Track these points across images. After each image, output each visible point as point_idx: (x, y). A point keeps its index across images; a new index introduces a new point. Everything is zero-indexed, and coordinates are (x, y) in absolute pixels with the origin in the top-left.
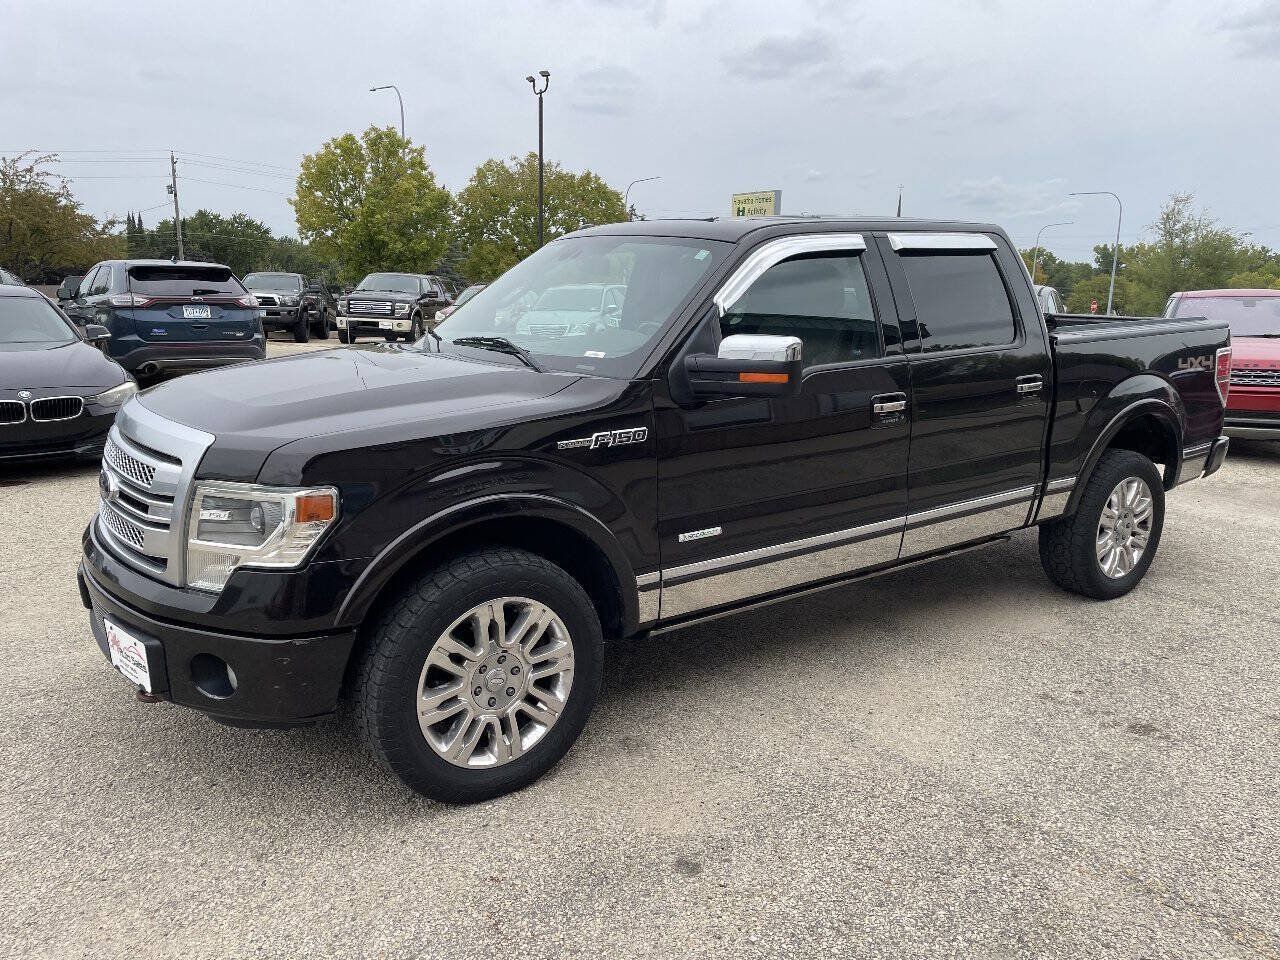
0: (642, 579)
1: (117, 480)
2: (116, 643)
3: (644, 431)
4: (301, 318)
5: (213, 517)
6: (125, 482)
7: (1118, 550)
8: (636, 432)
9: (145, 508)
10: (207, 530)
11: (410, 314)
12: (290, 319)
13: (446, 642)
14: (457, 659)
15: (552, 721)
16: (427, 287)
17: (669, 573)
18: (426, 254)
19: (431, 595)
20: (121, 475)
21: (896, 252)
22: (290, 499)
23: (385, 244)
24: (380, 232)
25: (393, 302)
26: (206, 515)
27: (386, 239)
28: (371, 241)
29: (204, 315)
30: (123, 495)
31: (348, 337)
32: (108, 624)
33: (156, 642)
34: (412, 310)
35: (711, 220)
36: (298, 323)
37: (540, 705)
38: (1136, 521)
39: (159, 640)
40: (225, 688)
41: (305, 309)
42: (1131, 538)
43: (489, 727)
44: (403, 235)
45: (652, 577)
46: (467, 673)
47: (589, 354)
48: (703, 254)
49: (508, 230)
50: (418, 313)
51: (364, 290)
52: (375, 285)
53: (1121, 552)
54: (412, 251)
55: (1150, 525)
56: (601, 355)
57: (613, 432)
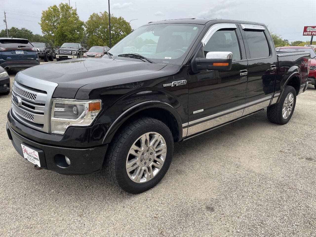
0: (184, 125)
2: (25, 151)
3: (186, 81)
4: (46, 55)
5: (59, 110)
6: (23, 99)
7: (286, 112)
8: (183, 81)
9: (33, 108)
10: (57, 115)
11: (76, 54)
12: (43, 55)
13: (134, 147)
14: (136, 151)
15: (161, 167)
16: (80, 47)
17: (191, 123)
18: (78, 38)
19: (130, 132)
20: (21, 96)
21: (243, 30)
22: (87, 104)
23: (66, 36)
24: (65, 32)
25: (72, 51)
26: (57, 109)
27: (67, 34)
28: (63, 35)
29: (22, 53)
30: (23, 104)
31: (59, 60)
32: (22, 146)
33: (41, 151)
34: (77, 53)
35: (194, 19)
36: (45, 57)
37: (157, 163)
38: (290, 104)
39: (43, 151)
40: (65, 164)
41: (47, 53)
42: (289, 109)
43: (145, 171)
44: (71, 33)
45: (186, 124)
46: (139, 155)
47: (166, 58)
48: (195, 28)
49: (100, 32)
50: (78, 54)
51: (63, 48)
52: (66, 46)
53: (287, 112)
54: (74, 37)
55: (293, 105)
56: (170, 58)
57: (178, 81)
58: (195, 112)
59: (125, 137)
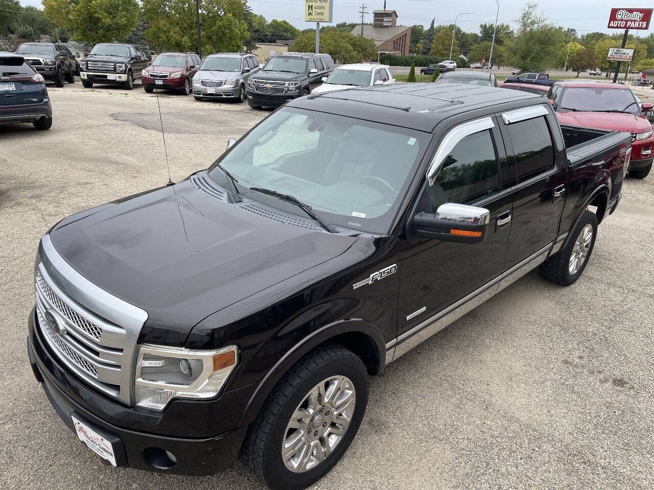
0: (388, 345)
1: (63, 323)
2: (81, 429)
3: (395, 267)
4: (58, 72)
5: (151, 365)
6: (67, 323)
7: (576, 260)
8: (391, 268)
9: (97, 353)
10: (146, 373)
11: (126, 70)
12: (52, 73)
13: (296, 414)
14: (301, 420)
15: (344, 431)
16: (134, 53)
17: (400, 338)
18: (125, 26)
20: (66, 320)
21: (507, 125)
22: (207, 355)
23: (99, 20)
24: (96, 12)
25: (115, 63)
26: (147, 363)
27: (100, 16)
28: (91, 17)
29: (11, 89)
30: (72, 336)
31: (88, 84)
32: (75, 420)
33: (118, 439)
34: (126, 67)
36: (57, 75)
37: (339, 426)
38: (585, 244)
39: (120, 438)
41: (59, 66)
42: (582, 253)
43: (315, 447)
44: (110, 13)
45: (392, 342)
46: (305, 424)
47: (354, 214)
48: (412, 141)
49: (173, 11)
50: (130, 69)
51: (95, 55)
52: (103, 52)
53: (577, 262)
54: (116, 23)
55: (589, 245)
57: (380, 271)
58: (410, 316)
59: (281, 402)
